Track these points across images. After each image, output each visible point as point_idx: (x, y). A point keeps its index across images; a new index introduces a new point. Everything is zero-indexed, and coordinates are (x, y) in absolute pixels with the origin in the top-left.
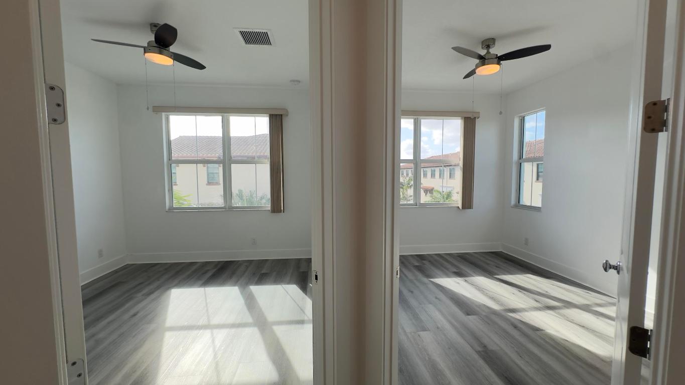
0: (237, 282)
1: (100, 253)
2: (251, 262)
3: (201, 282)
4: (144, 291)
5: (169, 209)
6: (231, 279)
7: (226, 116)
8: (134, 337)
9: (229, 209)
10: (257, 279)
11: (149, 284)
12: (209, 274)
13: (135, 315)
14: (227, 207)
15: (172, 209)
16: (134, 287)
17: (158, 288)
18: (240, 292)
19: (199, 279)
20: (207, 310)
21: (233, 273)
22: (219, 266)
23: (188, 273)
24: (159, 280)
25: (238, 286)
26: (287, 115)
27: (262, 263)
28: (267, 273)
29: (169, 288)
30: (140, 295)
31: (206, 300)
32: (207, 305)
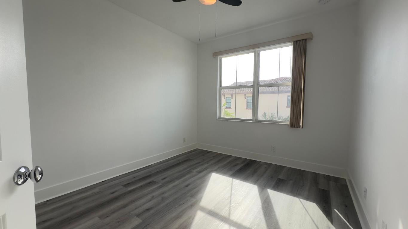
0: (257, 181)
1: (184, 140)
2: (269, 165)
3: (231, 173)
4: (198, 169)
5: (219, 119)
6: (252, 176)
7: (258, 51)
8: (180, 205)
9: (255, 121)
10: (274, 183)
11: (202, 165)
12: (238, 167)
13: (187, 186)
14: (254, 120)
15: (220, 118)
16: (194, 165)
17: (206, 169)
18: (259, 191)
19: (230, 169)
20: (230, 201)
21: (255, 171)
22: (245, 163)
23: (225, 163)
24: (208, 163)
25: (257, 185)
26: (312, 39)
27: (279, 169)
28: (283, 180)
29: (211, 172)
30: (195, 171)
31: (231, 191)
32: (231, 196)
